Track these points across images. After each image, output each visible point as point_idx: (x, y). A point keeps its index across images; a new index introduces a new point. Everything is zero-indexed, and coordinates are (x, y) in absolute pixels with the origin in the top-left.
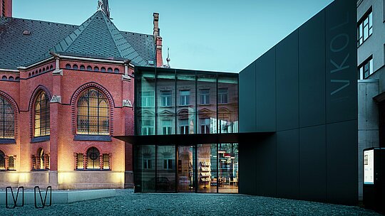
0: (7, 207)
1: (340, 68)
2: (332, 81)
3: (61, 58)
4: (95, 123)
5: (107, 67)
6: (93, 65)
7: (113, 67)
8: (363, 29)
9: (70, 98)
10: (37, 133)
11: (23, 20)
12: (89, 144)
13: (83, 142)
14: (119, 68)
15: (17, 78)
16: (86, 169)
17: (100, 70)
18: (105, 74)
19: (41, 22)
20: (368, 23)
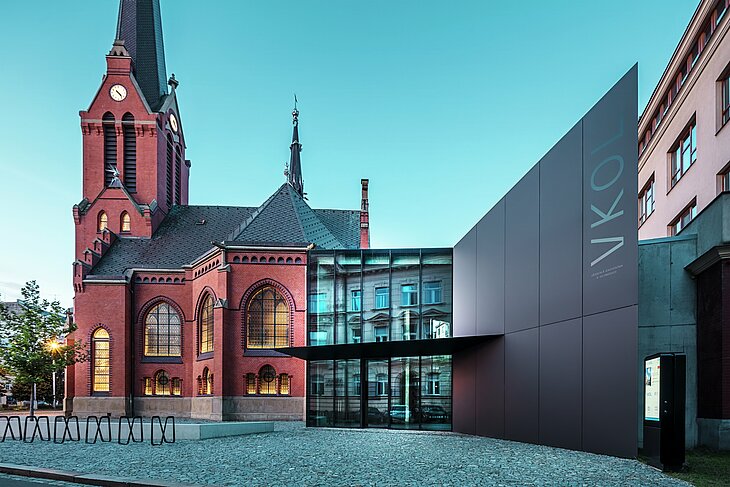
0: (119, 443)
1: (607, 218)
2: (593, 241)
4: (270, 333)
5: (286, 256)
6: (268, 256)
7: (294, 256)
8: (682, 154)
9: (239, 301)
10: (204, 349)
11: (198, 207)
12: (263, 361)
13: (255, 359)
14: (301, 257)
15: (183, 280)
16: (258, 394)
17: (276, 262)
18: (283, 267)
19: (218, 208)
20: (690, 145)
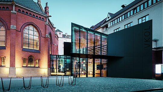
3: (16, 5)
4: (32, 43)
6: (32, 14)
7: (42, 17)
9: (20, 28)
12: (30, 54)
14: (44, 18)
17: (35, 17)
18: (38, 20)
